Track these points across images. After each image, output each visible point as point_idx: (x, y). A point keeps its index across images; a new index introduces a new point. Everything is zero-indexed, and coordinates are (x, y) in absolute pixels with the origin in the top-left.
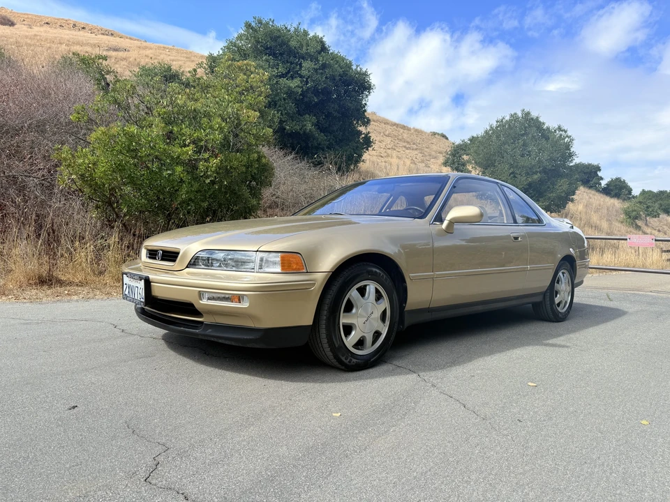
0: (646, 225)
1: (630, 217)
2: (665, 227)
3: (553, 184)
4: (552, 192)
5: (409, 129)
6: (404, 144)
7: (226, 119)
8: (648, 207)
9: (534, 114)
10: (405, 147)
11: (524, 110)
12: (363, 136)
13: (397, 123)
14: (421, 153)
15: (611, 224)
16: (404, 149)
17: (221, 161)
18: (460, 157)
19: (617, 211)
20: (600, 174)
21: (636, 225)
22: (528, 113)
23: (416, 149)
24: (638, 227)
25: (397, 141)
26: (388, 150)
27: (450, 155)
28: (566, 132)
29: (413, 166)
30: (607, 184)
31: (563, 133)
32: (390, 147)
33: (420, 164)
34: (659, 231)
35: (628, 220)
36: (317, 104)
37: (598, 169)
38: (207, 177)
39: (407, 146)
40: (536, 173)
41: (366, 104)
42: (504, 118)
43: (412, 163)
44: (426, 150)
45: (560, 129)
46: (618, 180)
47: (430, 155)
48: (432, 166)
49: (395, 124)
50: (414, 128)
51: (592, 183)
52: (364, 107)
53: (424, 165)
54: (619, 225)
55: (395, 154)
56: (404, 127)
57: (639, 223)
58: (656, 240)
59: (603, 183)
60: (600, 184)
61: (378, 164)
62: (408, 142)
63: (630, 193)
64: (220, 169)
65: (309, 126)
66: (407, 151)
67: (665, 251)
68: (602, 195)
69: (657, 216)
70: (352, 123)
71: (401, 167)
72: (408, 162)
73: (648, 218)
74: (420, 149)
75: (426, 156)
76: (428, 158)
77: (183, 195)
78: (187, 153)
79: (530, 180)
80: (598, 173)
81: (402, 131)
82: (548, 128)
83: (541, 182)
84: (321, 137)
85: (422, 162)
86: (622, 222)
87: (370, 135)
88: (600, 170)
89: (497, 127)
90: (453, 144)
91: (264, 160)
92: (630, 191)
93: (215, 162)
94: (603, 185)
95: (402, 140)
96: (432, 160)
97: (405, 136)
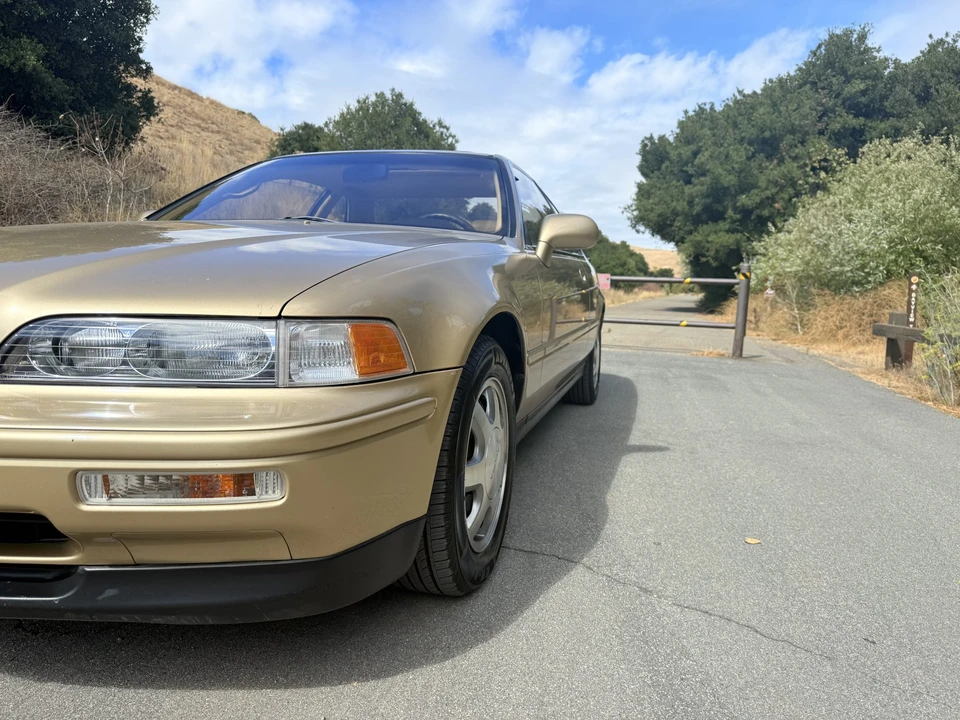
5: (200, 99)
6: (198, 122)
9: (407, 98)
10: (199, 126)
11: (393, 90)
12: (140, 94)
13: (180, 85)
14: (227, 139)
16: (198, 129)
22: (400, 96)
23: (218, 132)
25: (184, 115)
26: (170, 128)
27: (277, 146)
28: (448, 129)
29: (218, 158)
31: (445, 130)
32: (173, 123)
33: (228, 157)
36: (42, 21)
39: (203, 125)
41: (140, 39)
42: (367, 98)
43: (215, 153)
44: (234, 135)
45: (440, 124)
47: (242, 145)
49: (175, 88)
50: (208, 99)
52: (138, 44)
55: (184, 136)
56: (191, 94)
62: (203, 120)
65: (32, 61)
66: (204, 134)
70: (115, 68)
71: (198, 157)
72: (209, 152)
74: (224, 133)
75: (235, 145)
76: (239, 148)
81: (189, 100)
82: (425, 121)
84: (58, 86)
87: (152, 94)
89: (357, 111)
90: (282, 129)
95: (193, 114)
97: (197, 109)
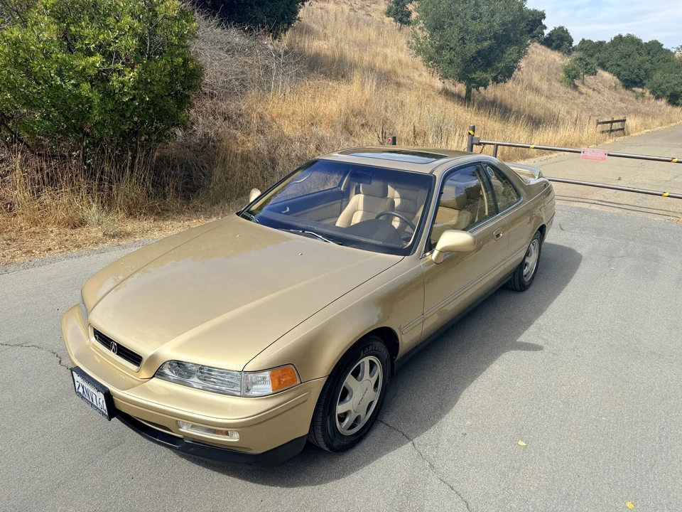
0: (583, 83)
1: (569, 76)
2: (599, 84)
3: (503, 52)
4: (501, 61)
7: (139, 16)
8: (587, 65)
15: (550, 84)
17: (140, 74)
18: (404, 5)
19: (557, 69)
20: (544, 22)
21: (574, 84)
24: (575, 87)
27: (393, 3)
29: (352, 13)
30: (549, 34)
33: (359, 11)
34: (594, 90)
35: (567, 79)
37: (543, 16)
38: (125, 94)
40: (485, 40)
46: (561, 28)
48: (373, 14)
51: (535, 32)
53: (364, 12)
54: (558, 85)
57: (577, 82)
58: (608, 155)
59: (546, 32)
60: (543, 34)
61: (313, 13)
63: (571, 44)
64: (138, 83)
67: (600, 123)
68: (543, 47)
69: (595, 73)
71: (339, 15)
73: (585, 76)
77: (96, 116)
78: (93, 64)
79: (479, 47)
80: (542, 21)
83: (491, 49)
85: (362, 8)
86: (561, 82)
88: (544, 18)
91: (191, 66)
92: (571, 41)
93: (131, 76)
94: (545, 35)
96: (373, 6)
